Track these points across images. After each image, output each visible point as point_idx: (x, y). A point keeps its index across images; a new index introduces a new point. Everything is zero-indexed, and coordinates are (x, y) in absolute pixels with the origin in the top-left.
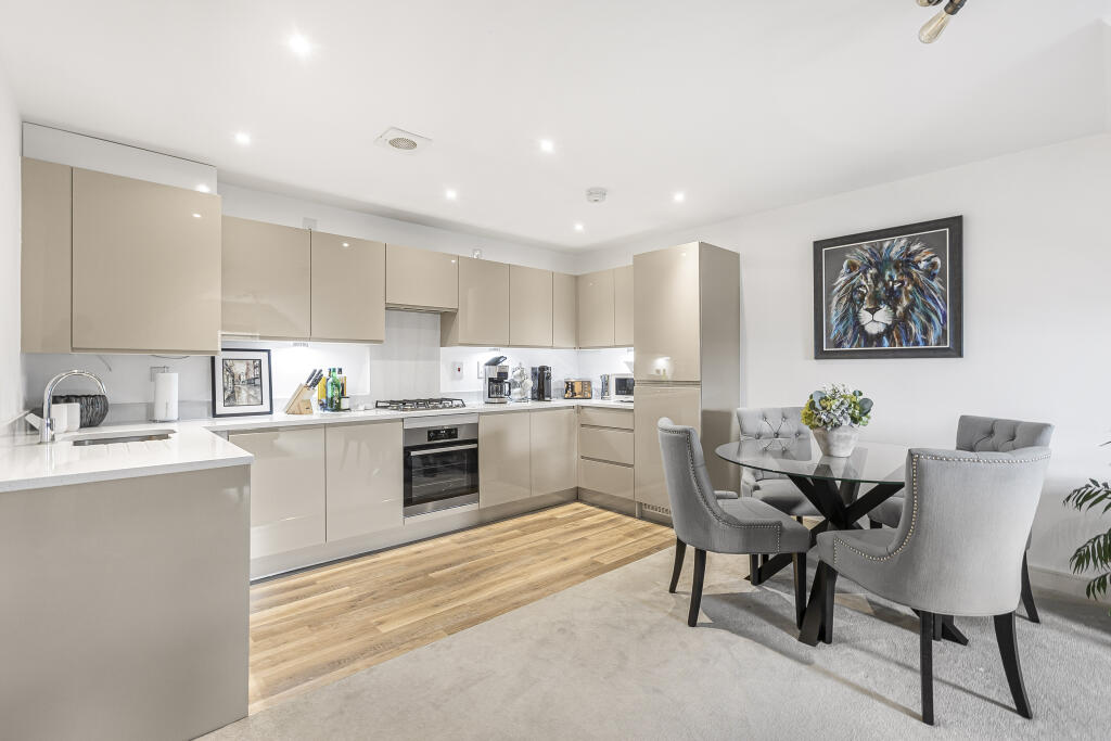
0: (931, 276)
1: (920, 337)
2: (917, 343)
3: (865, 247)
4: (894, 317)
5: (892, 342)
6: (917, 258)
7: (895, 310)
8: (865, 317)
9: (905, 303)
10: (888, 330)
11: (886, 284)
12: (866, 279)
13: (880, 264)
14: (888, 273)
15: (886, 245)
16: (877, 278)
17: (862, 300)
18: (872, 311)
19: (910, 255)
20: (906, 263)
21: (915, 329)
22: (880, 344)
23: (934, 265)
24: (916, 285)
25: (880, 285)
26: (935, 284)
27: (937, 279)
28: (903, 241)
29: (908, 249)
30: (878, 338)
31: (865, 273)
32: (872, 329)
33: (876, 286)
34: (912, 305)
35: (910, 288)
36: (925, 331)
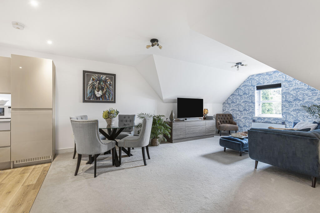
0: (110, 86)
1: (108, 98)
2: (107, 100)
3: (97, 76)
4: (103, 93)
5: (102, 99)
6: (107, 81)
7: (103, 92)
8: (96, 92)
9: (105, 90)
10: (101, 96)
11: (101, 85)
12: (97, 83)
13: (100, 80)
14: (101, 83)
15: (101, 76)
16: (99, 83)
17: (95, 88)
18: (98, 91)
19: (106, 80)
20: (105, 81)
21: (107, 96)
22: (100, 99)
23: (111, 83)
24: (107, 87)
25: (100, 85)
26: (111, 87)
27: (111, 86)
28: (105, 76)
29: (106, 78)
30: (99, 98)
31: (96, 82)
32: (98, 96)
33: (99, 85)
34: (106, 91)
35: (106, 87)
36: (109, 97)
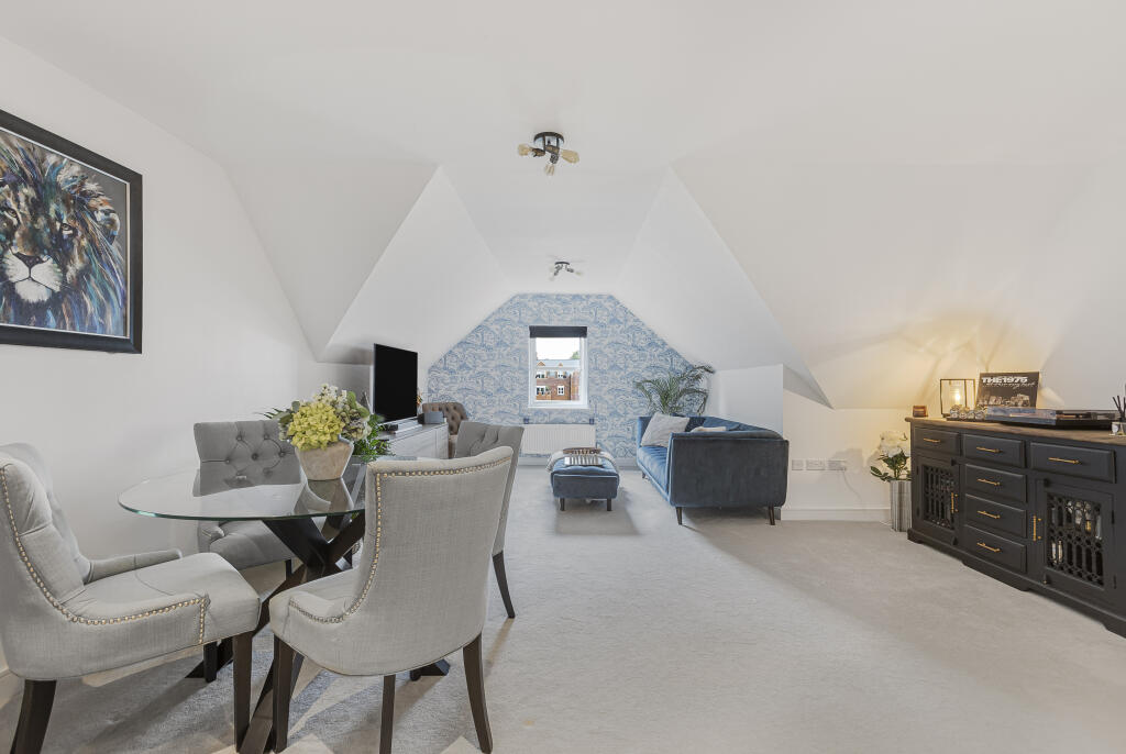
0: (111, 238)
1: (97, 319)
2: (93, 328)
3: (16, 143)
4: (64, 280)
5: (60, 319)
6: (93, 203)
7: (65, 271)
8: (16, 269)
9: (79, 264)
10: (55, 300)
11: (50, 224)
12: (17, 200)
13: (45, 189)
14: (53, 207)
15: (51, 159)
16: (37, 206)
17: (10, 235)
18: (31, 262)
19: (84, 194)
20: (79, 202)
21: (91, 307)
22: (42, 320)
23: (112, 222)
24: (91, 242)
25: (42, 221)
26: (114, 247)
27: (115, 243)
28: (76, 169)
29: (82, 185)
30: (40, 307)
31: (15, 188)
32: (31, 293)
33: (35, 219)
34: (85, 273)
35: (84, 242)
36: (102, 313)
